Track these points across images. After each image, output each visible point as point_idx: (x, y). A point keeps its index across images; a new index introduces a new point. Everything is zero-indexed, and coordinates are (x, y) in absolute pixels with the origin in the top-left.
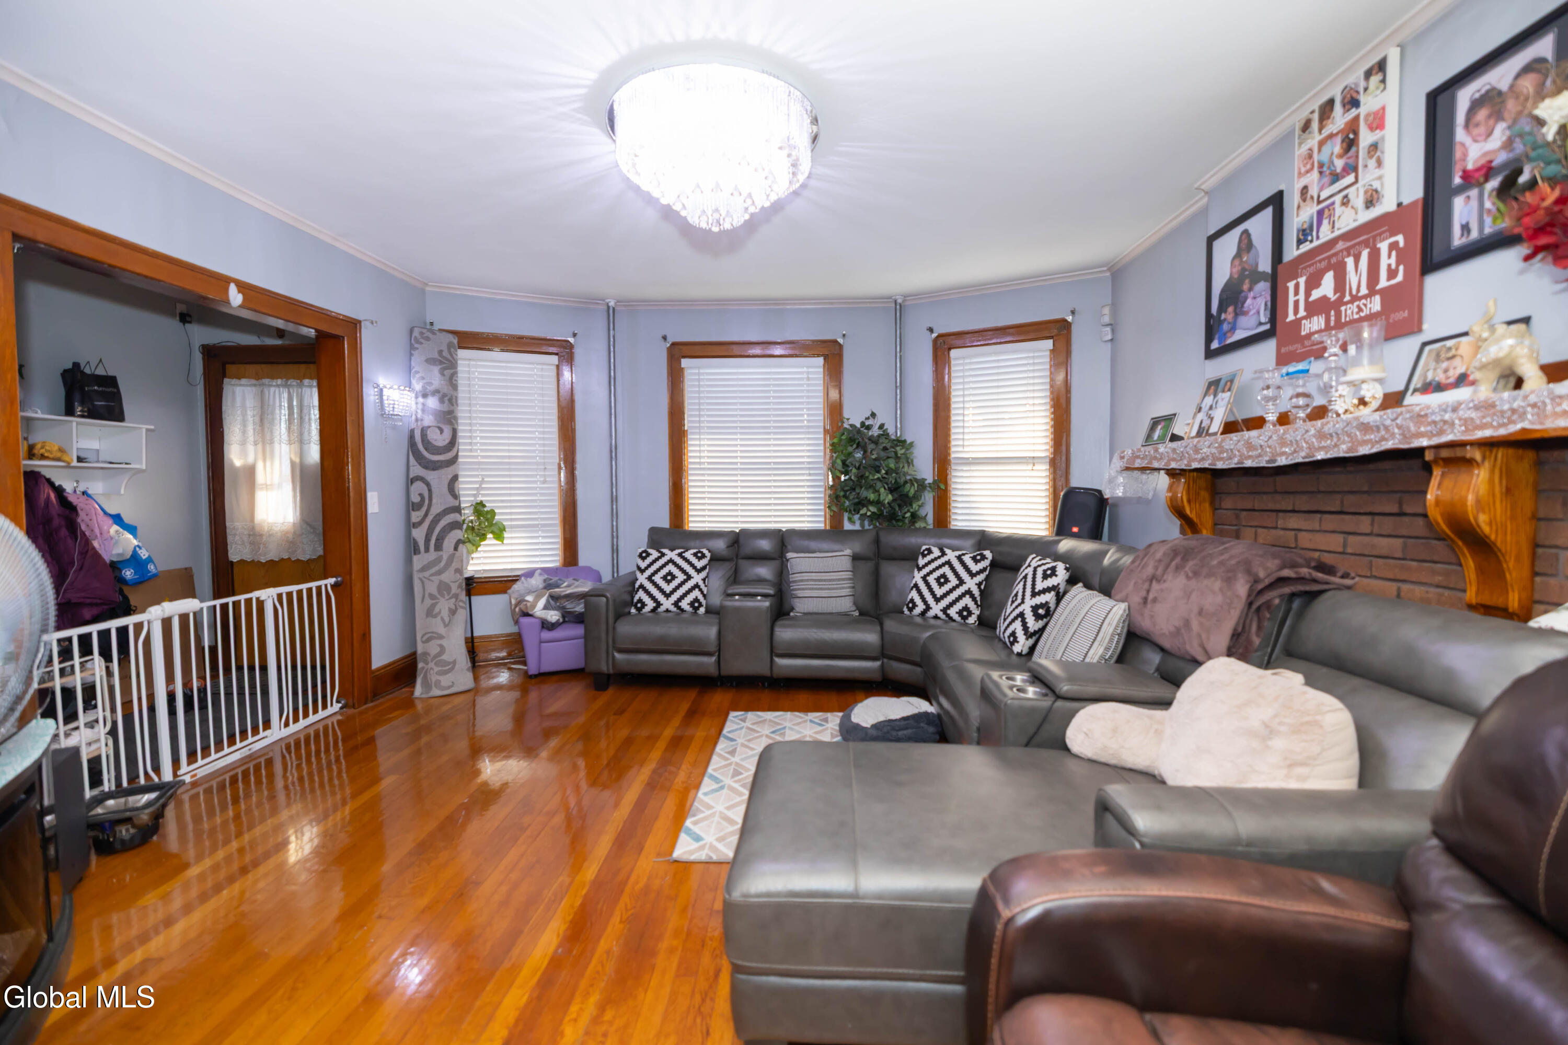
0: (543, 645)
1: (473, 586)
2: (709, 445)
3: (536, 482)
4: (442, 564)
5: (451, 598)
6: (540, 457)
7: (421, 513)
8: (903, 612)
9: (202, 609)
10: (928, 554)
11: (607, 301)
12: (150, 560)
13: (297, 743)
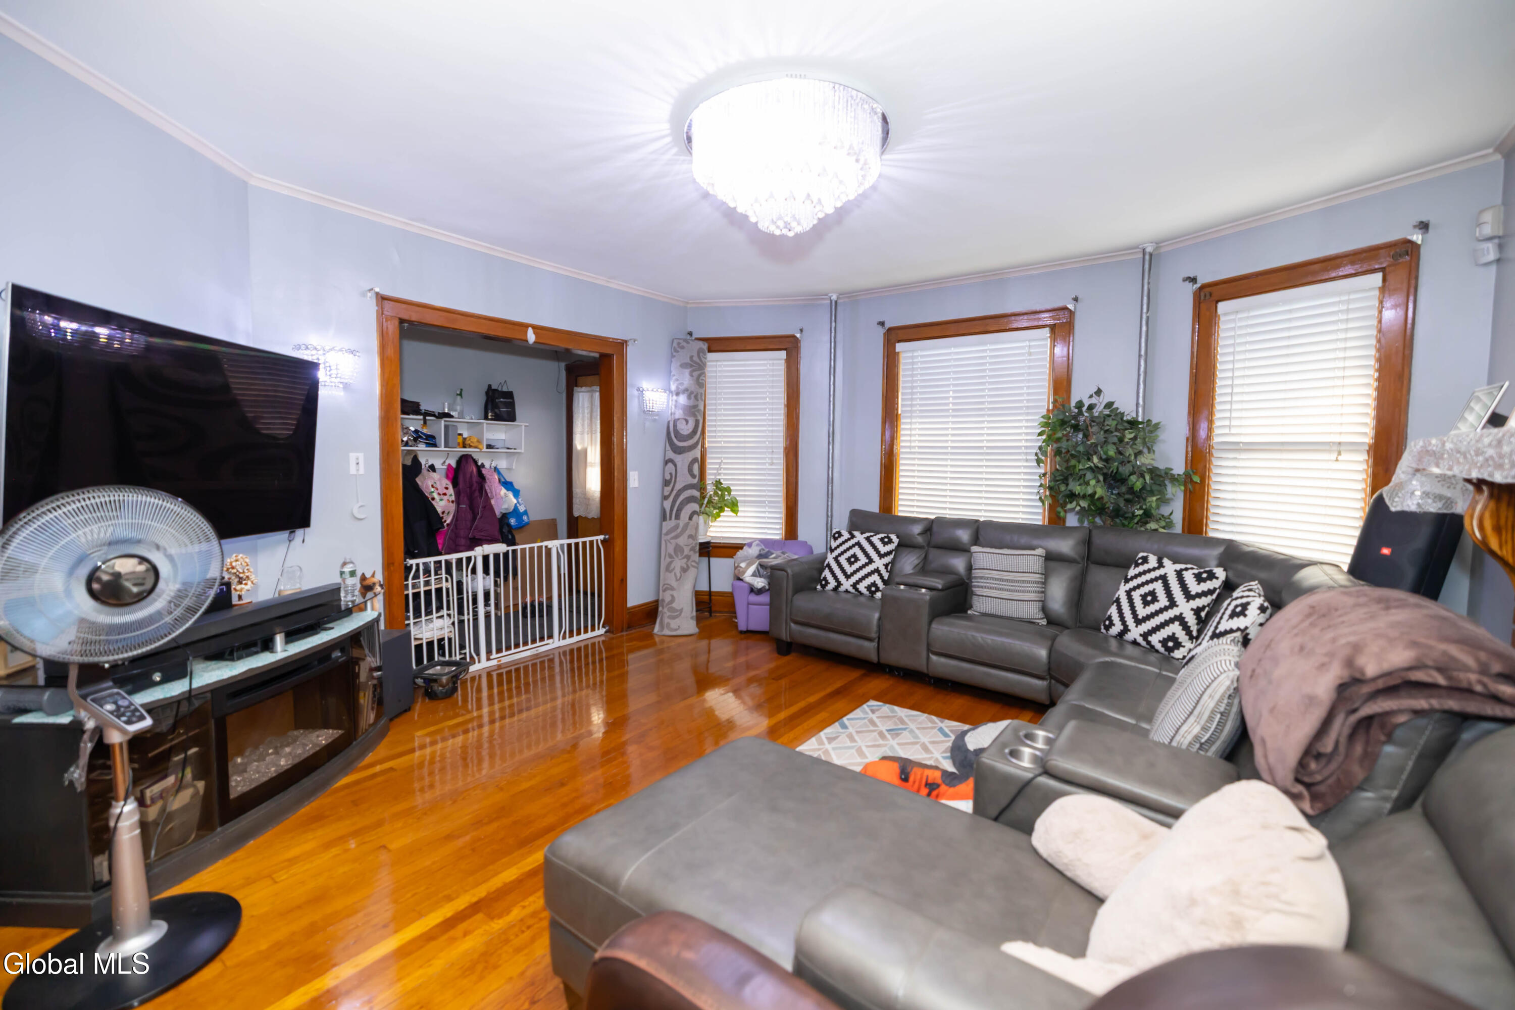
0: (750, 606)
1: (708, 550)
2: (920, 429)
3: (764, 464)
4: (679, 530)
5: (683, 558)
6: (769, 441)
7: (669, 488)
8: (1099, 629)
9: (508, 551)
10: (1142, 564)
11: (830, 295)
12: (526, 513)
13: (572, 651)
